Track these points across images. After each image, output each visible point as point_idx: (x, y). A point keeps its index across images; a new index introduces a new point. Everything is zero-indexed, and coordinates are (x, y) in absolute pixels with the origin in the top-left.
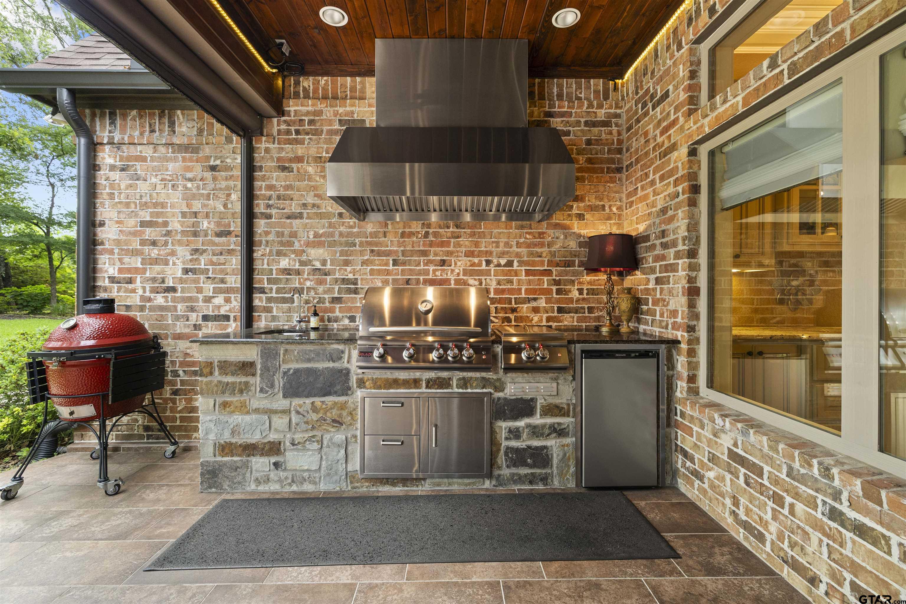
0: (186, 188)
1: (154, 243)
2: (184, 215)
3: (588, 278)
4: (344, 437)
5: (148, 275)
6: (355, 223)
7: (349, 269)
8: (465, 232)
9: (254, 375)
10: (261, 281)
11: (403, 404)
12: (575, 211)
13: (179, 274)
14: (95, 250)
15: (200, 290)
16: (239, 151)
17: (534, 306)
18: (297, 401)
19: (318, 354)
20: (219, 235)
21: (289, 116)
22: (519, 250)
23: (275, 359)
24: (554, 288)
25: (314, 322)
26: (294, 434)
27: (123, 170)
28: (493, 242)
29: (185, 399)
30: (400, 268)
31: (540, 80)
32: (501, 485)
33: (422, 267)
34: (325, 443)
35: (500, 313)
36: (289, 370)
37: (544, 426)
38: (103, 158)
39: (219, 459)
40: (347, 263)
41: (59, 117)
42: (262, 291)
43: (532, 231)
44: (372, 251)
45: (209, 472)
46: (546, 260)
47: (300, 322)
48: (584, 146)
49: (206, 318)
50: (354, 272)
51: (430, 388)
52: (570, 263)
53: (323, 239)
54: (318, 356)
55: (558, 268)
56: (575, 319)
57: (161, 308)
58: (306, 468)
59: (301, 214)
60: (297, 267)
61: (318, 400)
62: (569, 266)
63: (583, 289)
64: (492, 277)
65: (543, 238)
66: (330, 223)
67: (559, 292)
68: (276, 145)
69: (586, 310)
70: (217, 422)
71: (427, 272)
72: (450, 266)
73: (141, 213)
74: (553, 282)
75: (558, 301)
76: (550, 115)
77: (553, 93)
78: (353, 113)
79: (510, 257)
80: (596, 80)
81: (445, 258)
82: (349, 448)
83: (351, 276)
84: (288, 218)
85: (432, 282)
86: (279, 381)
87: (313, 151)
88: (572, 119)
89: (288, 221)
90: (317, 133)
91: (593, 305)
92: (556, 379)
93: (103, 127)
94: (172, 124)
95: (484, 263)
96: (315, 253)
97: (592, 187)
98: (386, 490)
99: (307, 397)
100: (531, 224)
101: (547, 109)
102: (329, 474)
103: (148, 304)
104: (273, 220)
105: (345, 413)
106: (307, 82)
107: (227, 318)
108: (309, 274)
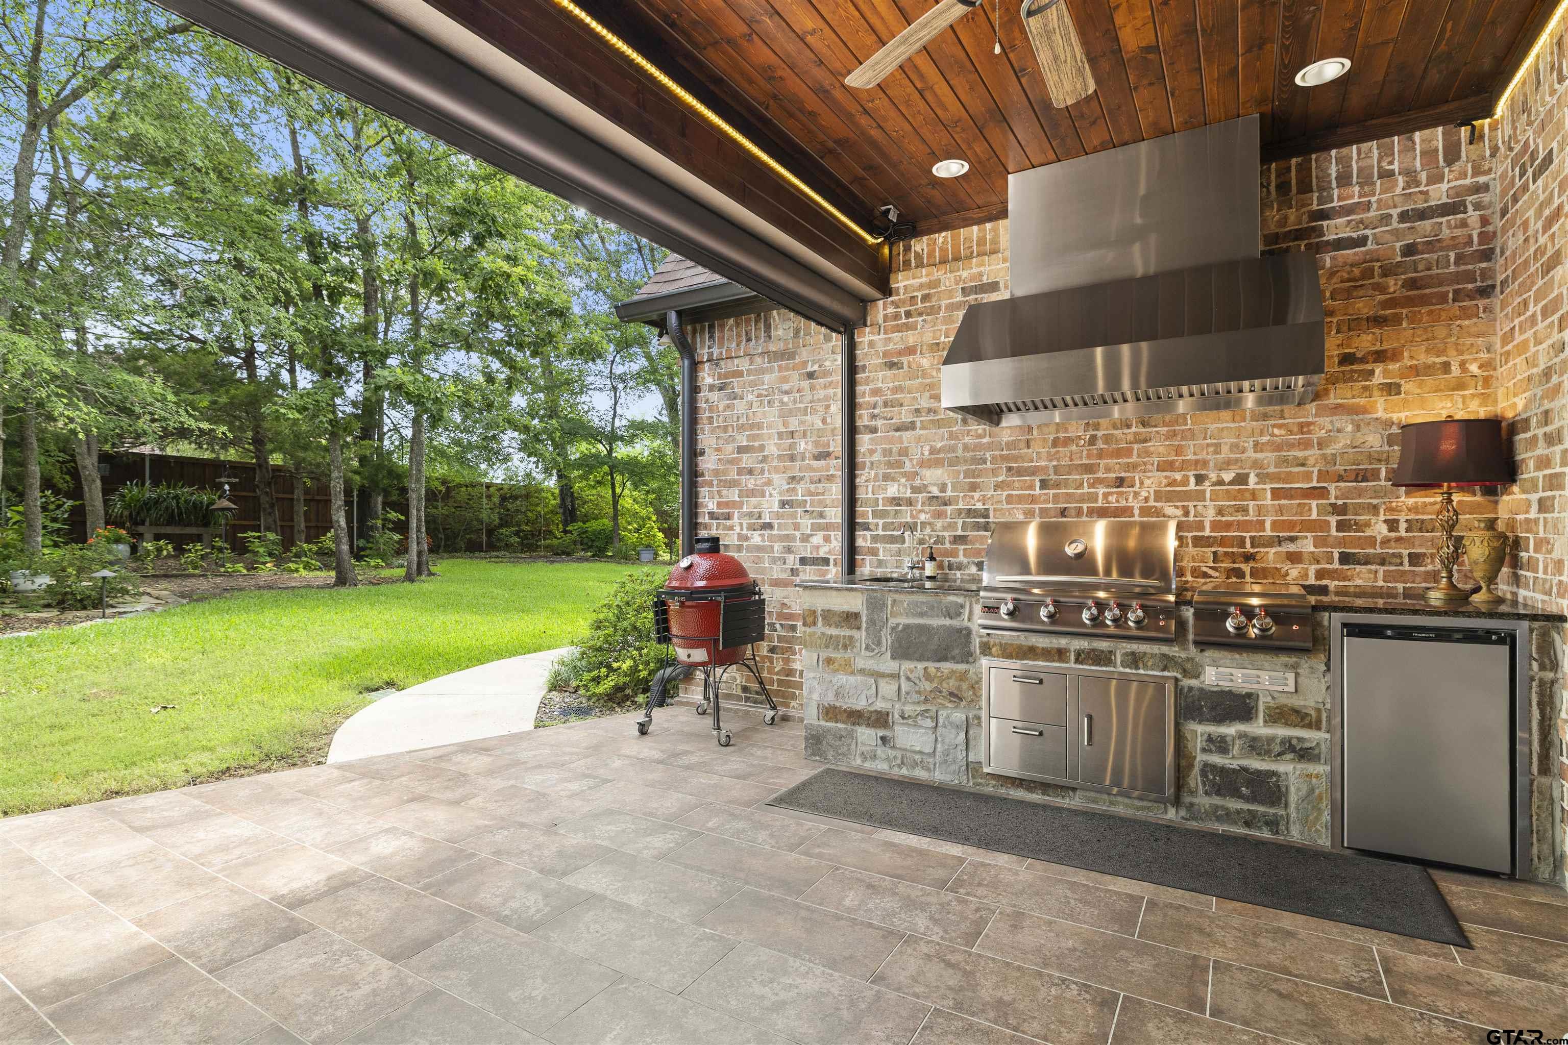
0: (782, 403)
1: (750, 472)
2: (780, 435)
3: (1411, 501)
4: (964, 718)
5: (745, 509)
6: (985, 430)
7: (977, 495)
8: (1157, 432)
9: (859, 628)
10: (864, 514)
11: (1041, 682)
12: (1379, 378)
13: (776, 507)
14: (696, 482)
15: (797, 527)
16: (839, 350)
17: (1291, 550)
18: (907, 665)
19: (932, 608)
20: (817, 457)
21: (898, 294)
22: (1259, 456)
23: (882, 611)
24: (1333, 520)
25: (930, 569)
26: (904, 704)
27: (721, 389)
28: (1208, 445)
29: (783, 659)
30: (1052, 492)
31: (1300, 159)
32: (1195, 819)
33: (1086, 490)
34: (941, 721)
35: (1222, 561)
36: (898, 625)
37: (1271, 740)
38: (704, 378)
39: (823, 723)
40: (974, 487)
41: (666, 339)
42: (866, 527)
43: (1286, 421)
44: (1010, 469)
45: (813, 737)
46: (1316, 470)
47: (912, 568)
48: (1399, 259)
49: (803, 561)
50: (984, 500)
51: (1081, 663)
52: (1369, 475)
53: (942, 455)
54: (932, 610)
55: (1342, 484)
56: (1380, 575)
57: (759, 548)
58: (918, 749)
59: (913, 423)
60: (908, 495)
61: (932, 666)
62: (1365, 479)
63: (1397, 521)
64: (1208, 503)
65: (1309, 432)
66: (951, 433)
67: (1341, 526)
68: (882, 336)
69: (1406, 560)
70: (821, 681)
71: (1093, 498)
72: (1133, 486)
73: (738, 437)
74: (1330, 509)
75: (1342, 542)
76: (1324, 215)
77: (1330, 175)
78: (981, 275)
79: (1241, 468)
80: (1427, 132)
81: (1123, 475)
82: (971, 732)
83: (979, 506)
84: (897, 430)
85: (1102, 513)
86: (887, 638)
87: (928, 338)
88: (1372, 214)
89: (898, 434)
90: (933, 311)
91: (1423, 551)
92: (1294, 667)
93: (703, 342)
94: (768, 328)
95: (1192, 480)
96: (933, 476)
97: (1419, 332)
98: (1020, 794)
99: (919, 660)
100: (1282, 411)
101: (1315, 207)
102: (945, 762)
103: (745, 544)
104: (879, 434)
105: (965, 686)
106: (920, 245)
107: (826, 561)
108: (923, 504)
